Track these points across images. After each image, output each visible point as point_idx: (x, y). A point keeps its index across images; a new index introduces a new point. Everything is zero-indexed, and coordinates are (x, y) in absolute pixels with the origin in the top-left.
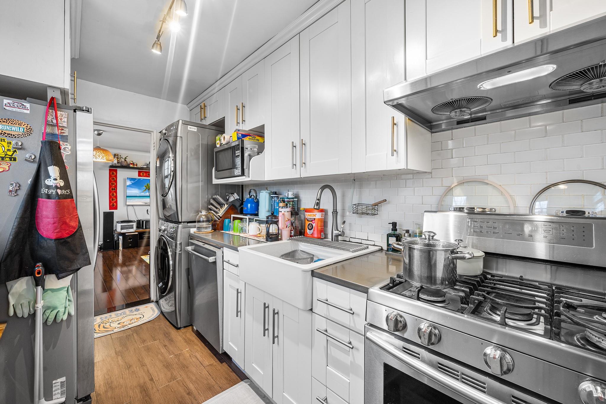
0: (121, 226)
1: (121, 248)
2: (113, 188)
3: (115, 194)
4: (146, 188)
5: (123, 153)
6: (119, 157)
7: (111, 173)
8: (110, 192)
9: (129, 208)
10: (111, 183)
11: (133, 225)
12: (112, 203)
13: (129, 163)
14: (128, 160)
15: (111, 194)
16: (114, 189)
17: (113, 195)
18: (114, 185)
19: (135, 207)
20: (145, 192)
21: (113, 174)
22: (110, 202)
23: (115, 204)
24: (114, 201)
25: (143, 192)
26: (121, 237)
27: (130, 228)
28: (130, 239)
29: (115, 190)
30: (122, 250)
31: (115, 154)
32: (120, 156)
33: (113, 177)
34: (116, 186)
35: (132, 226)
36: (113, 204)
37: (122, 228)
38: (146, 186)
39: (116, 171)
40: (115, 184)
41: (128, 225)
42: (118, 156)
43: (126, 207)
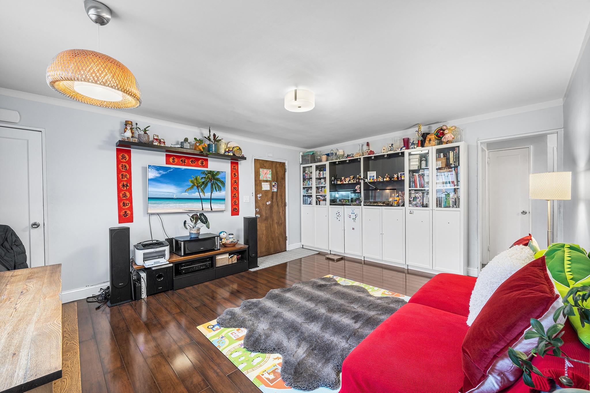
0: (144, 254)
1: (144, 295)
2: (125, 183)
3: (128, 194)
4: (192, 184)
5: (142, 121)
6: (134, 126)
7: (120, 157)
8: (119, 191)
9: (153, 218)
10: (120, 175)
11: (164, 251)
12: (123, 211)
13: (151, 139)
14: (151, 134)
15: (121, 195)
16: (127, 186)
17: (125, 195)
18: (126, 179)
19: (162, 217)
20: (190, 191)
21: (124, 157)
22: (120, 209)
23: (128, 212)
24: (127, 207)
25: (185, 192)
26: (143, 275)
27: (159, 256)
28: (160, 276)
29: (128, 188)
30: (146, 300)
31: (126, 121)
32: (137, 124)
33: (124, 164)
34: (130, 181)
35: (163, 253)
36: (126, 212)
37: (145, 259)
38: (192, 182)
39: (129, 152)
40: (128, 177)
41: (156, 252)
42: (132, 125)
43: (147, 218)
